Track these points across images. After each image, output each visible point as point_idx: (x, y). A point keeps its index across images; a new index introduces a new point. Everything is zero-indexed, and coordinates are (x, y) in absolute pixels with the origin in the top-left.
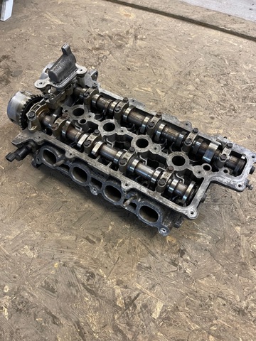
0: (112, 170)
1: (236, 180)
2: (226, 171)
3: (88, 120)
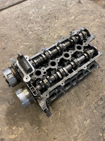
0: (76, 70)
1: (92, 36)
2: (88, 37)
3: (45, 71)
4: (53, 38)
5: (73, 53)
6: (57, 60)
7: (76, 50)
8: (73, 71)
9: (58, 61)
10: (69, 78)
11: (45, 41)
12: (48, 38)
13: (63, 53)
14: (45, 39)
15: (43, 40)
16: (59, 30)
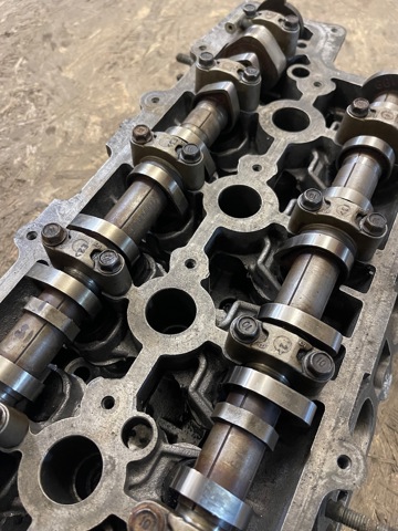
0: (375, 283)
1: (323, 33)
2: (303, 46)
3: (127, 409)
4: (80, 143)
5: (274, 171)
6: (190, 264)
7: (282, 139)
8: (356, 294)
9: (203, 270)
10: (360, 373)
11: (40, 178)
12: (49, 158)
13: (201, 196)
14: (34, 166)
15: (22, 175)
16: (97, 93)
